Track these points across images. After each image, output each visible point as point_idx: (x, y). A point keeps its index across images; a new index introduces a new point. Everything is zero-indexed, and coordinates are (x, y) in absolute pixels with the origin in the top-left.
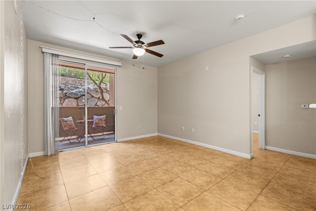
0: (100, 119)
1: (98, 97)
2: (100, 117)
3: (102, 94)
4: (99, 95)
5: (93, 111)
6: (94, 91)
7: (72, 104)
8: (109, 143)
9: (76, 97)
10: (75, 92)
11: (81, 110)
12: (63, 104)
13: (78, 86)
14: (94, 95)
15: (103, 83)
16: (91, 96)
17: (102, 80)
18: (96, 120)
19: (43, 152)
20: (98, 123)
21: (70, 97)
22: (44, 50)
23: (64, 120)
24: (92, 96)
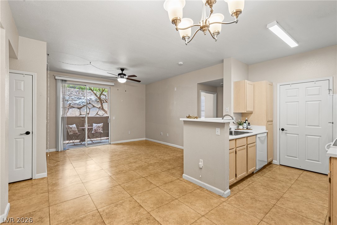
0: (98, 127)
1: (99, 107)
2: (98, 125)
3: (102, 105)
4: (100, 106)
5: (93, 120)
6: (96, 102)
7: (75, 113)
8: (104, 145)
9: (79, 107)
10: (78, 103)
11: (83, 119)
12: (68, 113)
13: (81, 97)
14: (95, 105)
15: (103, 94)
16: (92, 106)
17: (102, 93)
18: (94, 127)
19: (55, 149)
20: (96, 129)
21: (74, 107)
22: (57, 78)
23: (69, 127)
24: (94, 106)
